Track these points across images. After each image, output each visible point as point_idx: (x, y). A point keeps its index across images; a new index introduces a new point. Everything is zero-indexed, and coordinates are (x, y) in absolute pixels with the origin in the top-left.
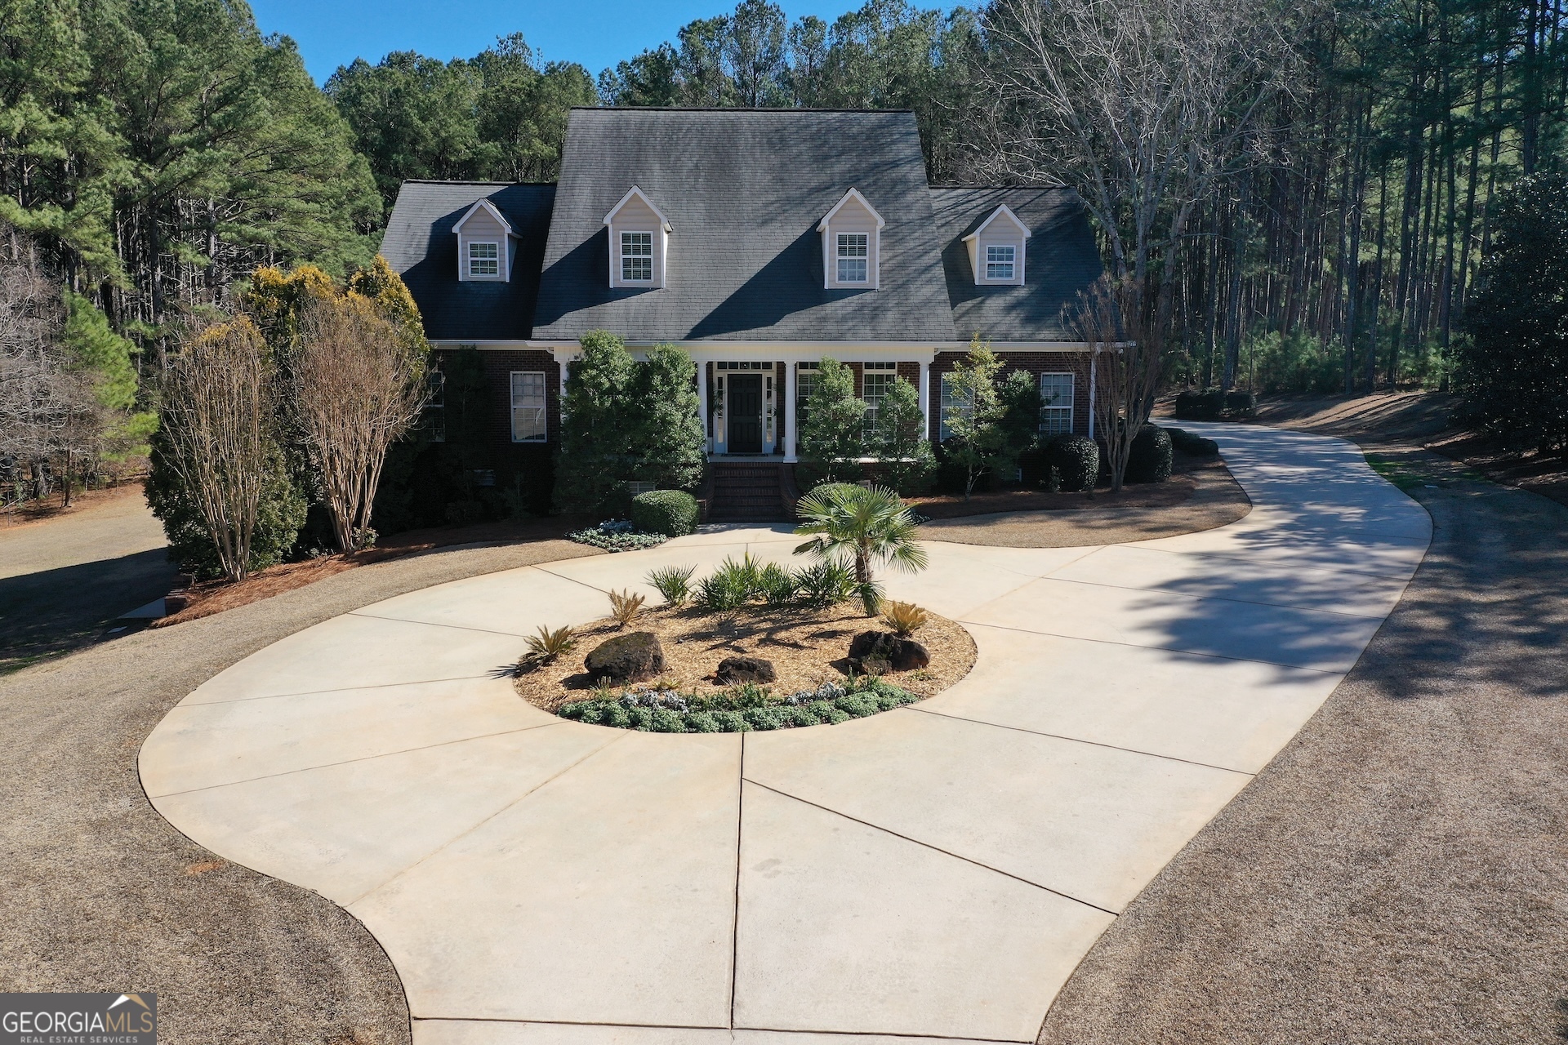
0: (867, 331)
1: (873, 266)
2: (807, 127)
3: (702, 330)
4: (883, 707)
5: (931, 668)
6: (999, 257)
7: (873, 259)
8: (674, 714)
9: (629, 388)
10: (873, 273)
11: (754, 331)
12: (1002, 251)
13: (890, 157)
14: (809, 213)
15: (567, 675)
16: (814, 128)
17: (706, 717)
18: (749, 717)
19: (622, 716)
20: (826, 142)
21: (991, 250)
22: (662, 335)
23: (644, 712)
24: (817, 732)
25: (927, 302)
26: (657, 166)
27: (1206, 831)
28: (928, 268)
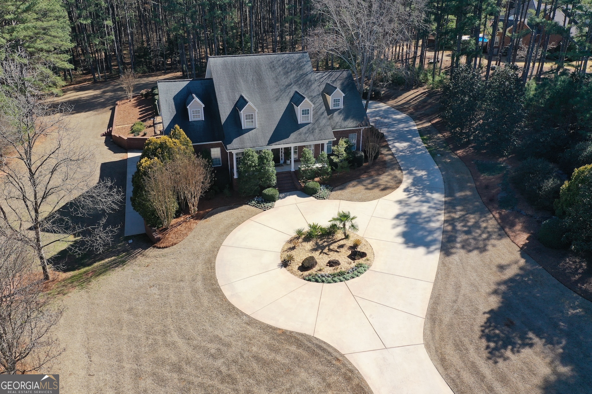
0: (312, 137)
1: (311, 117)
2: (279, 60)
3: (270, 142)
4: (365, 270)
5: (368, 256)
6: (336, 101)
7: (311, 115)
8: (330, 279)
9: (259, 165)
10: (311, 119)
11: (284, 140)
12: (337, 100)
13: (305, 71)
14: (287, 95)
15: (297, 266)
16: (281, 61)
17: (336, 279)
18: (344, 278)
19: (320, 280)
20: (286, 67)
21: (334, 100)
22: (261, 145)
23: (324, 279)
24: (356, 279)
25: (325, 126)
26: (241, 81)
27: (431, 298)
28: (323, 113)
